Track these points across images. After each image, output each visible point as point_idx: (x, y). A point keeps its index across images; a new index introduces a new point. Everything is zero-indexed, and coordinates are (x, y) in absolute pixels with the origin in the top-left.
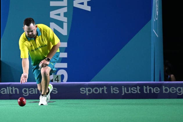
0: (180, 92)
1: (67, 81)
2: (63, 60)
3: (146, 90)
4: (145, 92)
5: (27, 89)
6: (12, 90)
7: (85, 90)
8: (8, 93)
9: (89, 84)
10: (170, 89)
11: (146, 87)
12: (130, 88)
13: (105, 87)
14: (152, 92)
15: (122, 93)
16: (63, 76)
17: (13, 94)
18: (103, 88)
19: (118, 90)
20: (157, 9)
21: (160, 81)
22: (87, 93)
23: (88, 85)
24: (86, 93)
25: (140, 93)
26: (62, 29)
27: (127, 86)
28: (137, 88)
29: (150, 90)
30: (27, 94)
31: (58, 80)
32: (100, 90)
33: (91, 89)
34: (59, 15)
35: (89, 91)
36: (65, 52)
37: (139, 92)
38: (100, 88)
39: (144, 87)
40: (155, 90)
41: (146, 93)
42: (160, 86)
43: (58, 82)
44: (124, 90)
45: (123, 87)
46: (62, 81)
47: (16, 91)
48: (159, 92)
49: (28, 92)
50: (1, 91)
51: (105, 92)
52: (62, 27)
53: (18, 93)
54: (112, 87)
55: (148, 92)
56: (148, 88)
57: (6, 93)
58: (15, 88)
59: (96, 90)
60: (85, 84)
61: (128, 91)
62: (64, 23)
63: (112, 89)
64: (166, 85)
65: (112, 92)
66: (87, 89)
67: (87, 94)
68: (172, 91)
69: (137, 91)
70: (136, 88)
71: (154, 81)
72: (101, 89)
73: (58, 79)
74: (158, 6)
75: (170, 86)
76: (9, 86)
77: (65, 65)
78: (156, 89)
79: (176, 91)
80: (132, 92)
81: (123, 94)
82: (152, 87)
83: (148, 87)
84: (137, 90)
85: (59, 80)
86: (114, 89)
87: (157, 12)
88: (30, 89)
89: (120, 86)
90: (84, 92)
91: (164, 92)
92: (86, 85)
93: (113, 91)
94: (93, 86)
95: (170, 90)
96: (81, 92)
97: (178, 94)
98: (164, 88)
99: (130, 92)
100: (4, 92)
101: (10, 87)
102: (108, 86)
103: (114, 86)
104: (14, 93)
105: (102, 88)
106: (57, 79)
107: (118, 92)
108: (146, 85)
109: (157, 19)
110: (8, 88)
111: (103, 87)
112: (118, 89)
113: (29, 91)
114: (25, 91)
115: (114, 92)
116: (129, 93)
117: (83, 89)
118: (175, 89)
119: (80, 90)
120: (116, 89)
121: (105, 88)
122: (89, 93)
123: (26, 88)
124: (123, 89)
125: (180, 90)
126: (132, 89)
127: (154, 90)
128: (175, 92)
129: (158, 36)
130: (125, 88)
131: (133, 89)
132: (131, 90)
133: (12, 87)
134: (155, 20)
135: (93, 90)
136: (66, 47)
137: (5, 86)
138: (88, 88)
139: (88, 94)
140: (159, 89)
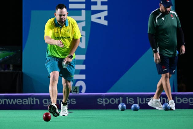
0: (192, 102)
1: (85, 92)
2: (81, 72)
6: (33, 101)
7: (103, 101)
8: (29, 104)
10: (182, 99)
12: (144, 99)
13: (121, 98)
16: (81, 87)
17: (34, 105)
18: (119, 99)
22: (104, 103)
23: (105, 96)
24: (103, 104)
27: (142, 97)
29: (164, 100)
30: (46, 105)
32: (116, 101)
33: (108, 99)
35: (106, 101)
36: (83, 64)
38: (117, 99)
43: (76, 93)
44: (139, 101)
45: (138, 97)
46: (80, 92)
47: (37, 101)
50: (23, 101)
53: (39, 103)
54: (127, 97)
56: (162, 99)
57: (27, 103)
58: (35, 99)
59: (112, 101)
60: (102, 95)
61: (142, 101)
63: (127, 99)
64: (178, 96)
65: (127, 103)
66: (104, 100)
67: (104, 105)
68: (185, 101)
73: (76, 90)
75: (182, 96)
76: (30, 96)
77: (83, 77)
79: (188, 101)
82: (165, 98)
83: (161, 97)
86: (129, 99)
89: (135, 97)
90: (100, 102)
91: (177, 102)
93: (129, 101)
94: (109, 97)
95: (182, 101)
96: (98, 103)
97: (190, 105)
99: (144, 102)
100: (25, 103)
101: (31, 98)
102: (124, 97)
103: (130, 96)
104: (35, 103)
105: (118, 98)
106: (75, 90)
107: (133, 102)
110: (29, 98)
111: (120, 98)
112: (133, 99)
113: (49, 101)
114: (46, 102)
116: (144, 104)
117: (100, 100)
119: (97, 100)
120: (131, 100)
123: (47, 99)
124: (138, 99)
125: (191, 100)
126: (147, 100)
127: (167, 101)
130: (140, 99)
133: (33, 98)
135: (109, 101)
136: (84, 60)
137: (27, 97)
138: (104, 98)
139: (105, 104)
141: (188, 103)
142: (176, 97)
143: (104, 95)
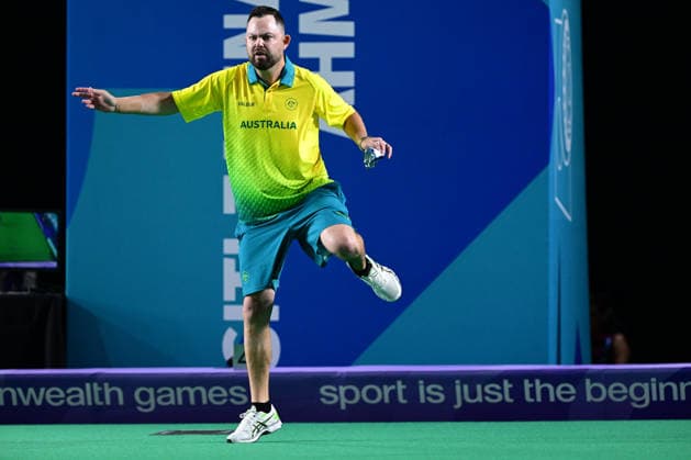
0: (642, 398)
1: (279, 365)
3: (533, 391)
4: (528, 398)
5: (151, 391)
6: (102, 394)
7: (338, 393)
8: (90, 403)
9: (348, 373)
10: (607, 388)
11: (532, 381)
12: (479, 387)
13: (399, 383)
14: (552, 399)
15: (456, 403)
17: (105, 405)
18: (393, 387)
19: (442, 392)
20: (568, 131)
21: (578, 361)
22: (344, 401)
23: (344, 376)
24: (339, 402)
25: (511, 401)
27: (471, 380)
28: (502, 385)
29: (545, 392)
30: (148, 406)
32: (384, 393)
33: (354, 388)
35: (349, 395)
37: (508, 400)
38: (385, 387)
39: (526, 382)
40: (559, 393)
41: (532, 400)
42: (576, 378)
44: (462, 393)
45: (457, 382)
47: (114, 395)
48: (572, 398)
49: (152, 400)
50: (67, 395)
51: (402, 400)
53: (121, 401)
54: (421, 382)
55: (539, 399)
56: (539, 386)
57: (82, 402)
58: (110, 386)
59: (372, 394)
60: (335, 373)
61: (473, 395)
63: (421, 388)
64: (595, 376)
65: (422, 400)
66: (342, 389)
67: (343, 407)
68: (616, 395)
69: (504, 393)
70: (498, 387)
71: (559, 363)
72: (387, 389)
74: (570, 122)
75: (608, 379)
76: (92, 379)
78: (564, 389)
79: (628, 394)
80: (487, 398)
81: (459, 405)
82: (550, 383)
83: (537, 382)
84: (502, 391)
86: (429, 389)
87: (569, 142)
88: (160, 391)
89: (447, 381)
90: (331, 399)
91: (589, 398)
92: (339, 377)
93: (427, 395)
94: (360, 380)
95: (607, 392)
96: (323, 400)
97: (635, 405)
98: (589, 386)
99: (479, 399)
100: (75, 400)
101: (95, 385)
102: (411, 381)
103: (429, 379)
104: (108, 402)
105: (389, 385)
107: (442, 398)
108: (532, 376)
109: (567, 163)
110: (88, 386)
111: (395, 384)
112: (440, 388)
113: (156, 395)
114: (145, 396)
115: (430, 400)
116: (477, 403)
117: (328, 391)
118: (625, 390)
119: (318, 391)
120: (434, 390)
121: (400, 387)
122: (348, 401)
123: (148, 387)
124: (458, 388)
125: (639, 392)
126: (487, 389)
127: (557, 393)
128: (624, 398)
129: (569, 218)
130: (466, 387)
131: (492, 389)
132: (484, 394)
133: (101, 385)
134: (560, 168)
135: (361, 394)
137: (80, 381)
138: (344, 385)
139: (347, 405)
140: (573, 390)
141: (629, 400)
142: (588, 381)
143: (342, 373)
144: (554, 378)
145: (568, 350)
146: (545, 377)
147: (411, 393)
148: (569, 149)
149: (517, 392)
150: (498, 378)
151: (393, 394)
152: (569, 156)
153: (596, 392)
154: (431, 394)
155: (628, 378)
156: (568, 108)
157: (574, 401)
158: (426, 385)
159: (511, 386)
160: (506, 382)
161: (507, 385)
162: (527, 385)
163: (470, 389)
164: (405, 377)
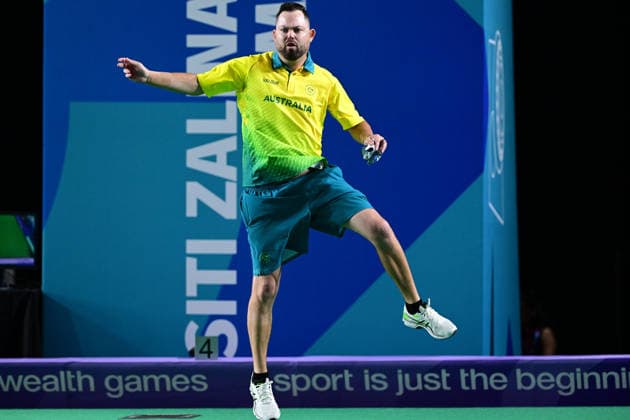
0: (567, 387)
1: (236, 355)
2: (224, 293)
3: (468, 380)
4: (464, 386)
5: (119, 379)
6: (75, 382)
7: (290, 381)
8: (64, 389)
9: (299, 363)
10: (536, 378)
11: (468, 371)
12: (419, 376)
13: (346, 372)
14: (486, 387)
15: (398, 391)
16: (223, 340)
17: (78, 392)
18: (340, 376)
19: (384, 380)
20: (501, 142)
21: (510, 353)
22: (296, 388)
23: (296, 366)
24: (291, 390)
25: (449, 388)
26: (221, 201)
27: (412, 369)
28: (440, 374)
29: (479, 380)
30: (117, 393)
31: (209, 353)
32: (332, 382)
33: (306, 378)
34: (213, 159)
35: (301, 382)
37: (446, 387)
38: (333, 376)
39: (462, 371)
40: (492, 381)
41: (467, 388)
42: (508, 369)
43: (209, 357)
44: (403, 381)
45: (400, 371)
46: (221, 355)
47: (86, 382)
48: (504, 387)
49: (120, 387)
50: (43, 382)
51: (348, 387)
52: (221, 194)
53: (92, 387)
54: (366, 371)
55: (474, 387)
56: (474, 376)
57: (56, 388)
58: (82, 375)
59: (321, 382)
60: (288, 362)
61: (414, 383)
62: (228, 184)
63: (367, 377)
64: (525, 367)
65: (367, 388)
66: (294, 378)
67: (295, 394)
68: (544, 384)
69: (442, 382)
70: (436, 376)
71: (492, 354)
72: (335, 378)
73: (209, 348)
74: (503, 134)
75: (537, 369)
76: (65, 367)
79: (555, 383)
80: (427, 386)
81: (400, 392)
82: (485, 373)
83: (473, 371)
84: (440, 380)
85: (212, 350)
86: (374, 377)
87: (501, 152)
88: (128, 378)
89: (390, 371)
90: (284, 386)
91: (520, 386)
92: (291, 367)
93: (371, 383)
94: (311, 369)
95: (537, 381)
96: (277, 388)
97: (561, 393)
98: (519, 375)
99: (419, 387)
100: (50, 387)
101: (69, 373)
102: (357, 370)
103: (374, 368)
104: (80, 389)
105: (337, 374)
106: (206, 349)
107: (386, 385)
108: (467, 366)
109: (499, 172)
110: (62, 373)
111: (342, 372)
112: (383, 377)
113: (125, 383)
114: (114, 383)
115: (374, 387)
116: (418, 390)
117: (282, 379)
118: (552, 379)
120: (378, 378)
121: (347, 375)
122: (299, 389)
123: (117, 374)
124: (400, 377)
125: (565, 381)
126: (426, 377)
127: (490, 382)
128: (552, 386)
129: (502, 222)
130: (407, 376)
131: (431, 378)
132: (424, 382)
133: (74, 373)
134: (493, 176)
135: (311, 382)
136: (234, 256)
137: (55, 369)
138: (296, 374)
139: (298, 392)
140: (505, 379)
141: (556, 388)
142: (518, 371)
143: (294, 363)
144: (488, 368)
145: (500, 342)
146: (480, 367)
147: (358, 381)
148: (501, 158)
149: (454, 380)
150: (436, 368)
151: (341, 382)
152: (502, 166)
153: (526, 381)
154: (375, 382)
155: (555, 368)
156: (501, 121)
157: (506, 388)
158: (371, 374)
159: (448, 375)
160: (444, 372)
161: (445, 374)
162: (463, 374)
163: (411, 377)
164: (352, 367)
